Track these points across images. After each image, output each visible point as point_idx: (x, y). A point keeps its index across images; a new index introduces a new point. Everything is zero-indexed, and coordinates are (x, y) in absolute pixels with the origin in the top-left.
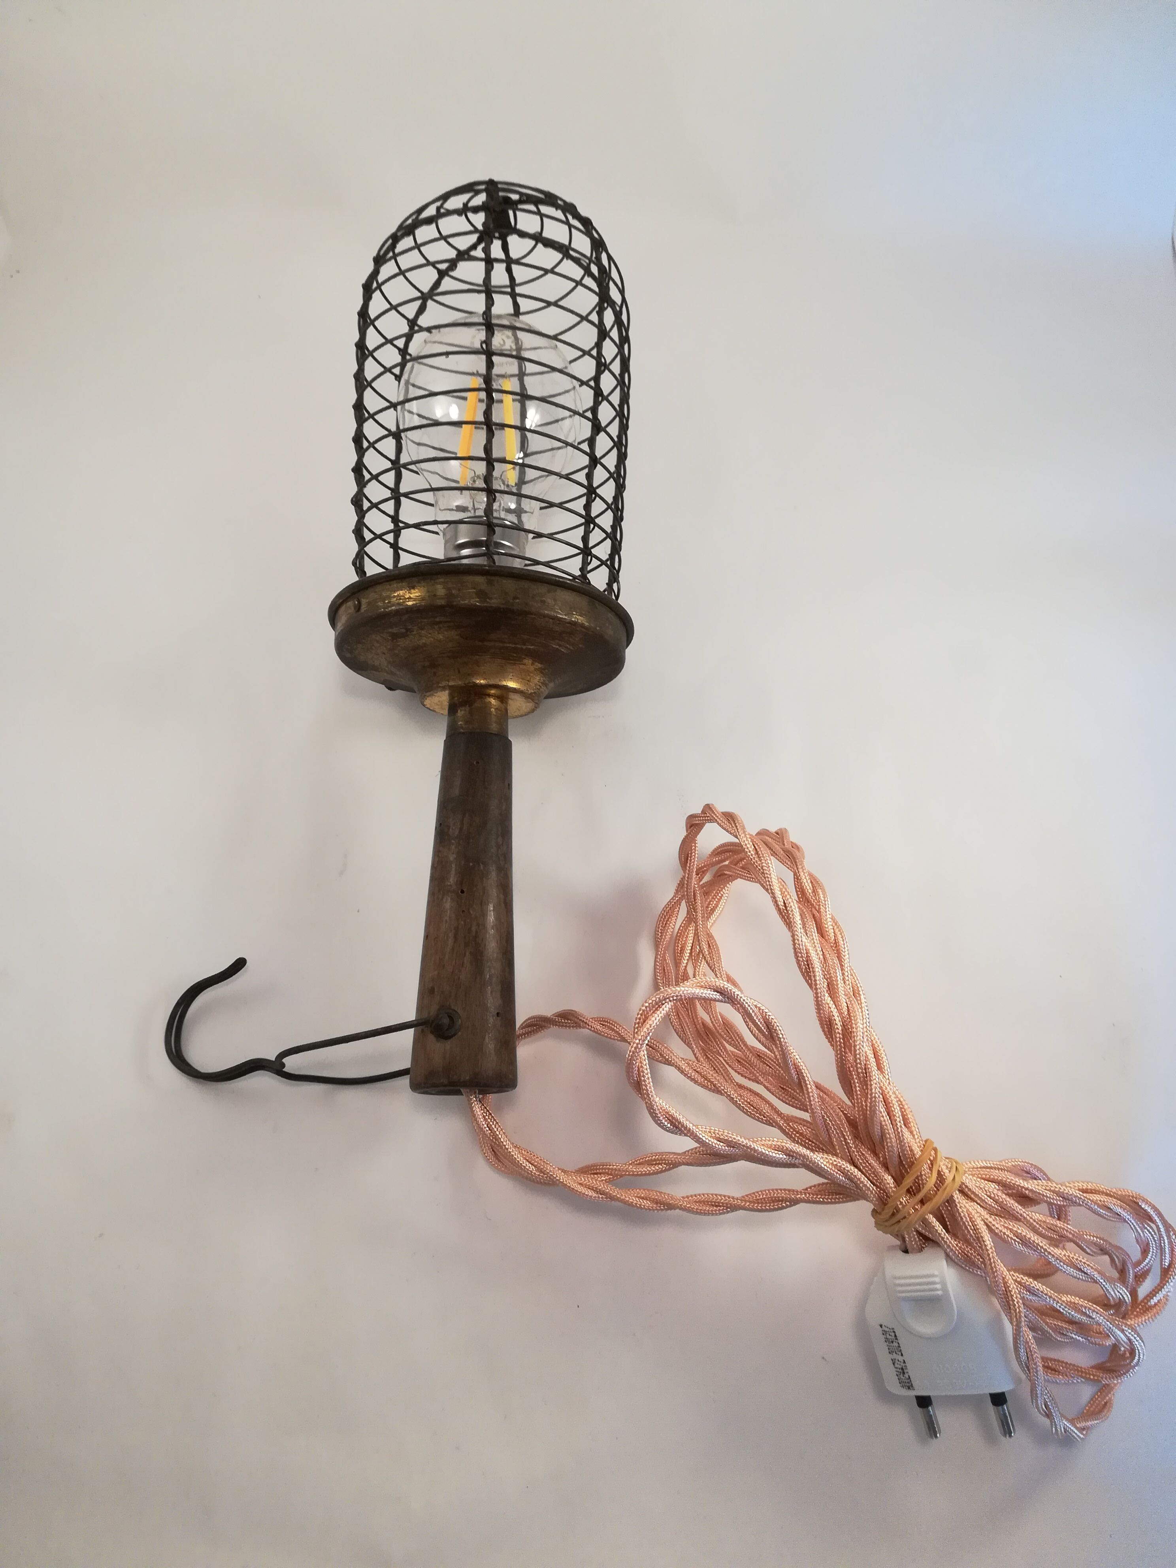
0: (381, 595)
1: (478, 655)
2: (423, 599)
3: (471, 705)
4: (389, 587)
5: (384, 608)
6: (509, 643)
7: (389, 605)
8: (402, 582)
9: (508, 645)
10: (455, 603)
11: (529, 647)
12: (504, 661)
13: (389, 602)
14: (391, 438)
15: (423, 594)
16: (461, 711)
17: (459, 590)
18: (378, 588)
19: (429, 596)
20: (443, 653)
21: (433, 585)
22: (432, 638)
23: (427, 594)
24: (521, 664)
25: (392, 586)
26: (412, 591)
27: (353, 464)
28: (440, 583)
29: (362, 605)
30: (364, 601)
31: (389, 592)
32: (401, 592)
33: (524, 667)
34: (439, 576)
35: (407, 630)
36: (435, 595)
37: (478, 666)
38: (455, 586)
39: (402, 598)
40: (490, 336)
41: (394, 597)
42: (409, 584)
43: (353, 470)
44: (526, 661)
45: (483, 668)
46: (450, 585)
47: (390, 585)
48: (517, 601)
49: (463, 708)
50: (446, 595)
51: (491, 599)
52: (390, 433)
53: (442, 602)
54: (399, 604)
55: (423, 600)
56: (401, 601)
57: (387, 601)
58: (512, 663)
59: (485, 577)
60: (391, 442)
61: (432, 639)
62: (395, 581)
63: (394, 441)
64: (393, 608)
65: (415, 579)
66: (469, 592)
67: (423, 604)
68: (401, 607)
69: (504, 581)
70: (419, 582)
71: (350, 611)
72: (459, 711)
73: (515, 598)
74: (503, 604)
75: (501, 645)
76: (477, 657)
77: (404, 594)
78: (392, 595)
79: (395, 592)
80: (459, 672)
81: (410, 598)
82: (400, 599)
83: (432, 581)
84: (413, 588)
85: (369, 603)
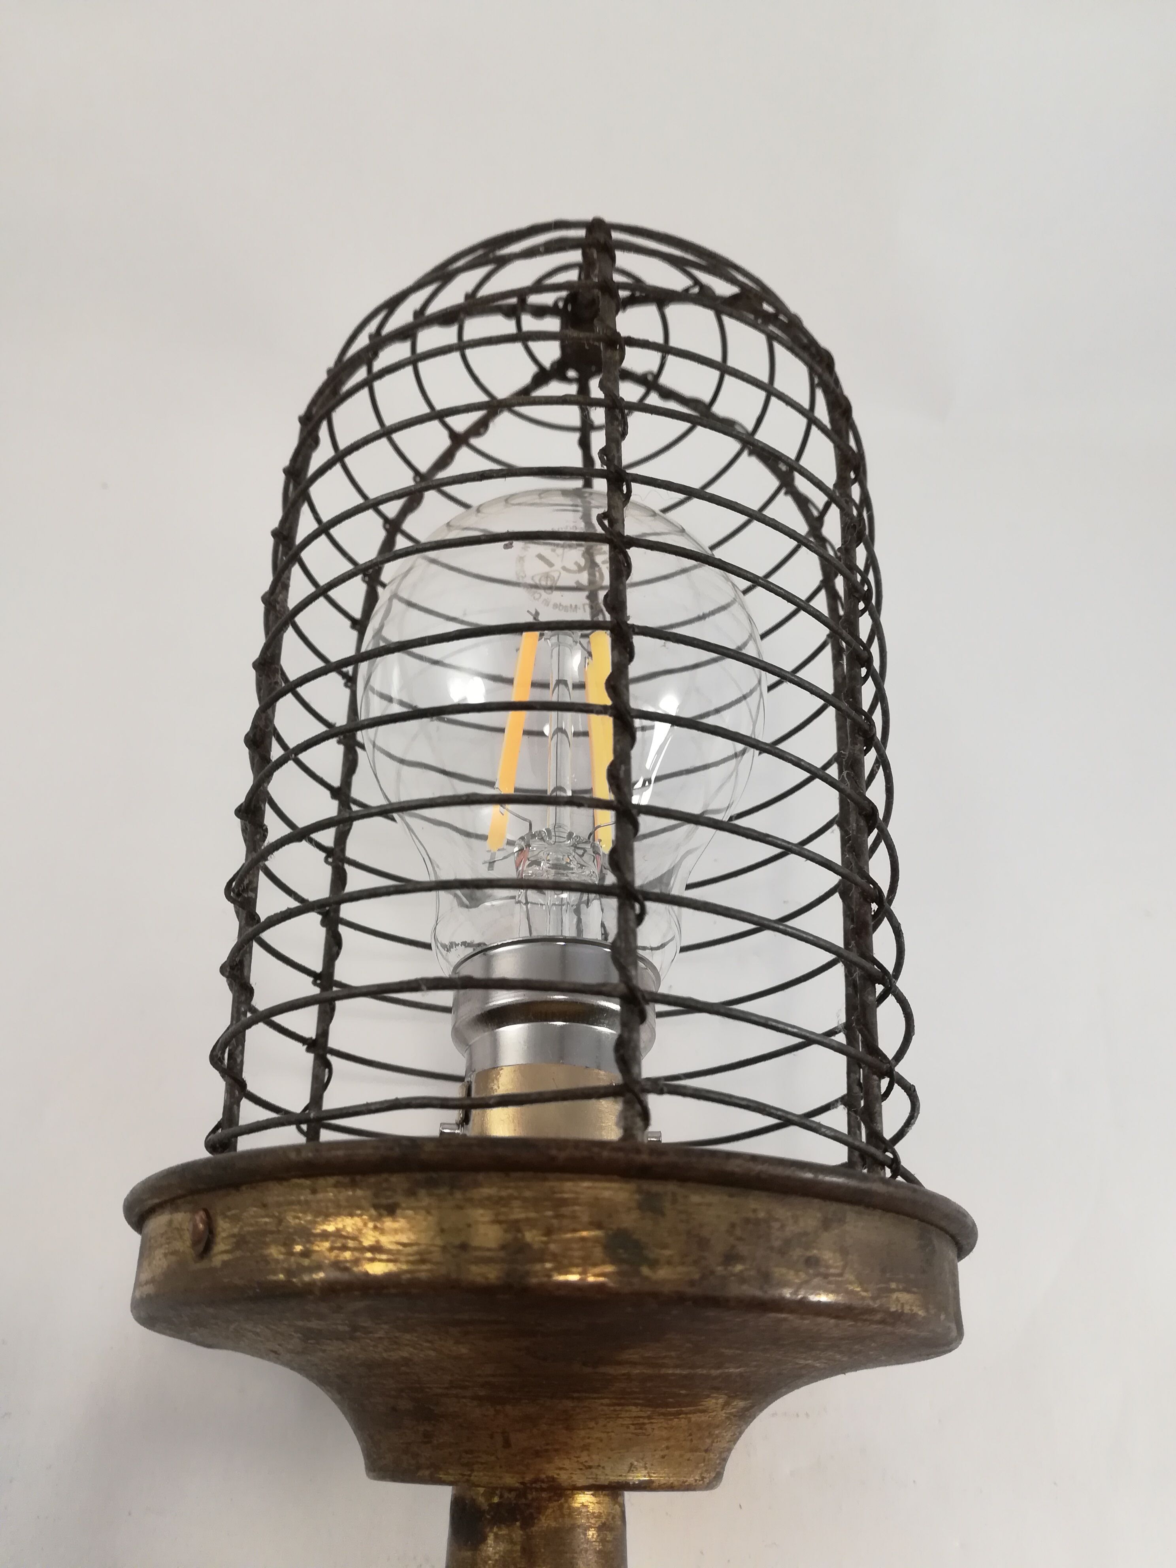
0: (280, 1221)
1: (573, 1398)
2: (422, 1258)
3: (528, 1522)
4: (310, 1197)
5: (289, 1272)
6: (676, 1366)
7: (306, 1262)
8: (354, 1185)
9: (670, 1371)
10: (534, 1281)
11: (731, 1370)
12: (648, 1411)
13: (306, 1254)
14: (333, 741)
15: (424, 1239)
16: (496, 1537)
17: (549, 1232)
18: (275, 1193)
19: (444, 1249)
20: (465, 1388)
21: (460, 1207)
22: (434, 1350)
23: (439, 1242)
24: (694, 1412)
25: (320, 1196)
26: (389, 1223)
27: (241, 799)
28: (481, 1203)
29: (218, 1239)
30: (224, 1228)
31: (309, 1218)
32: (348, 1224)
33: (704, 1418)
34: (481, 1177)
35: (355, 1328)
36: (464, 1247)
37: (569, 1428)
38: (532, 1215)
39: (351, 1243)
40: (620, 504)
41: (325, 1236)
42: (376, 1195)
43: (240, 812)
44: (710, 1403)
45: (583, 1433)
46: (518, 1213)
47: (314, 1191)
48: (739, 1268)
49: (504, 1532)
50: (503, 1247)
51: (654, 1264)
52: (332, 732)
53: (491, 1274)
54: (337, 1265)
55: (423, 1261)
56: (347, 1255)
57: (298, 1248)
58: (671, 1414)
59: (632, 1186)
60: (332, 751)
61: (432, 1353)
62: (331, 1180)
63: (341, 748)
64: (322, 1275)
65: (398, 1180)
66: (583, 1239)
67: (423, 1275)
68: (345, 1276)
69: (695, 1198)
70: (411, 1193)
71: (179, 1245)
72: (490, 1541)
73: (730, 1258)
74: (692, 1283)
75: (649, 1371)
76: (569, 1404)
77: (360, 1231)
78: (318, 1230)
79: (327, 1216)
80: (507, 1444)
81: (376, 1249)
82: (344, 1248)
83: (458, 1195)
84: (391, 1210)
85: (240, 1241)
